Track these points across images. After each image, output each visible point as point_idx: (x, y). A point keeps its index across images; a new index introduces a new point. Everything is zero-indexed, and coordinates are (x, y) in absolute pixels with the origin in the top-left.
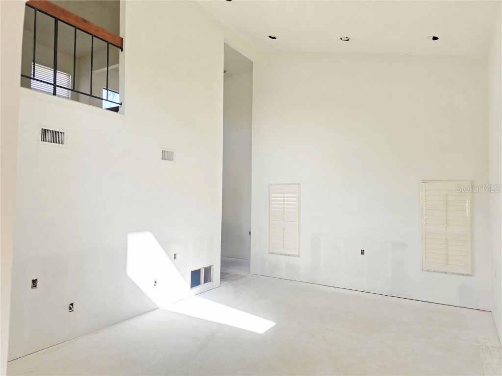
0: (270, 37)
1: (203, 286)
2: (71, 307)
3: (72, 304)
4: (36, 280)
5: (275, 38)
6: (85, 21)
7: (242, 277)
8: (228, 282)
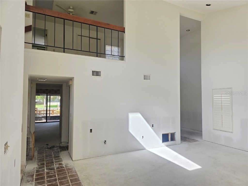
0: (207, 5)
1: (170, 142)
2: (105, 142)
3: (105, 141)
4: (92, 129)
5: (210, 5)
6: (108, 24)
7: (197, 141)
8: (186, 143)
